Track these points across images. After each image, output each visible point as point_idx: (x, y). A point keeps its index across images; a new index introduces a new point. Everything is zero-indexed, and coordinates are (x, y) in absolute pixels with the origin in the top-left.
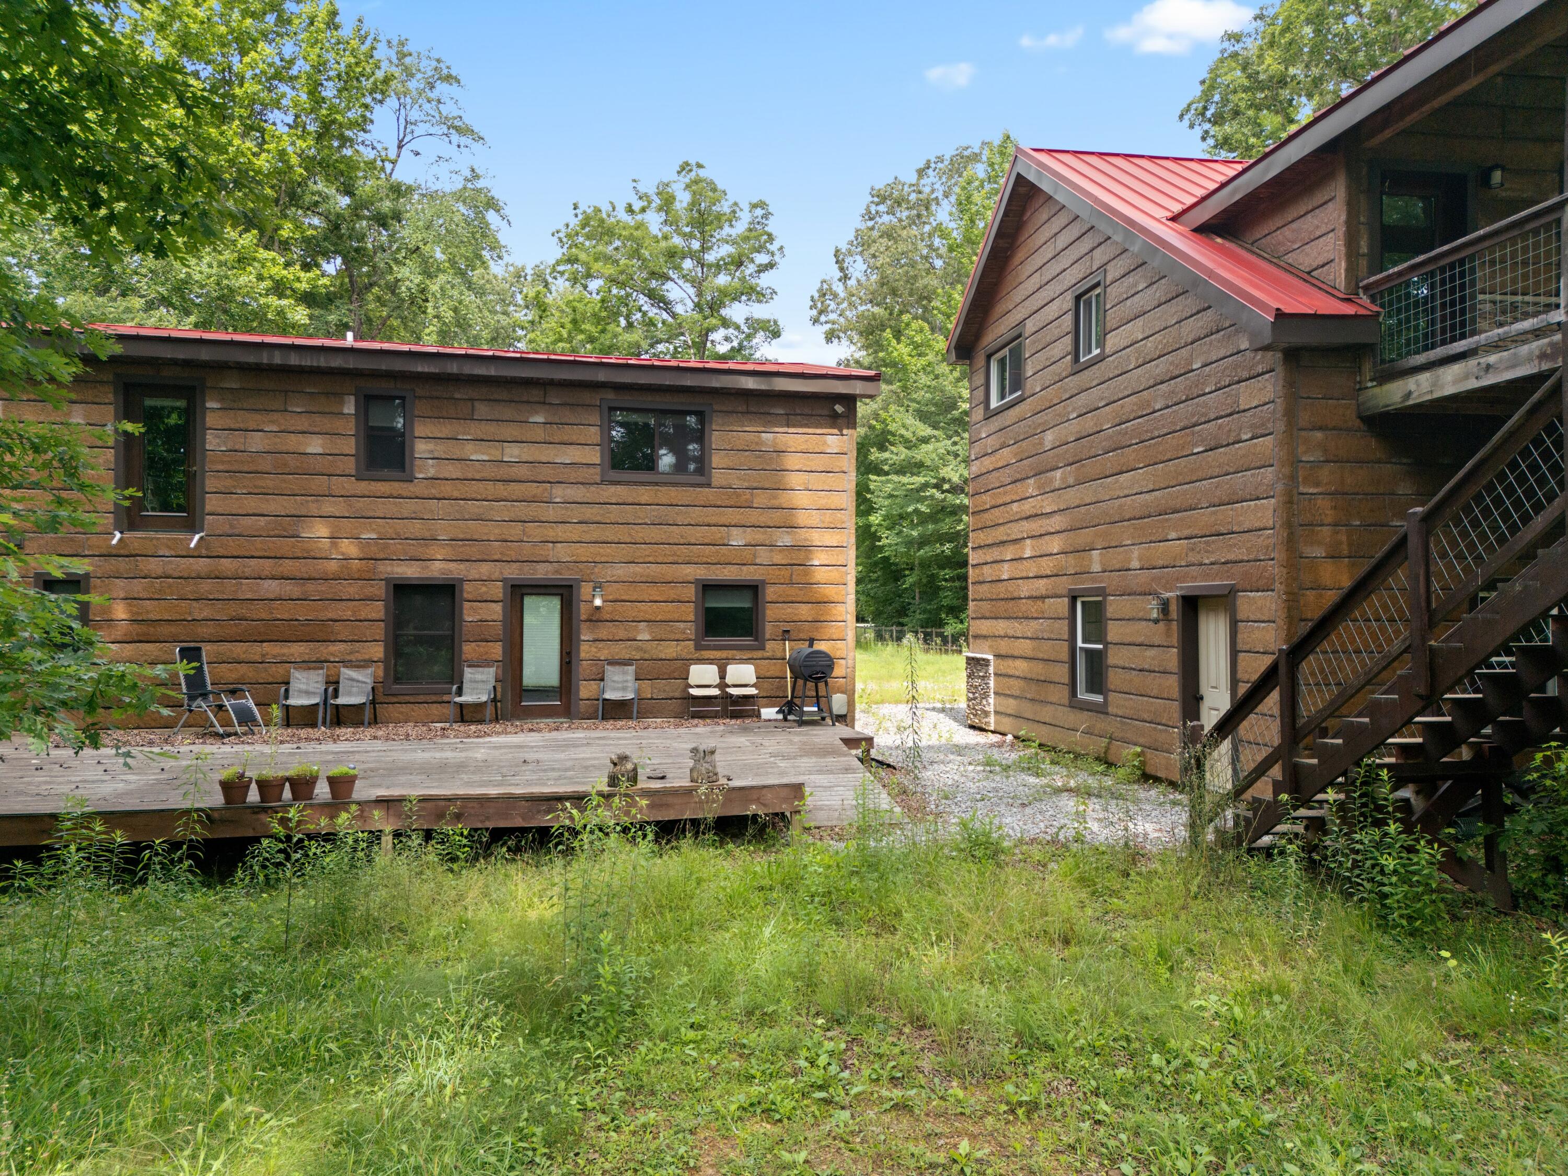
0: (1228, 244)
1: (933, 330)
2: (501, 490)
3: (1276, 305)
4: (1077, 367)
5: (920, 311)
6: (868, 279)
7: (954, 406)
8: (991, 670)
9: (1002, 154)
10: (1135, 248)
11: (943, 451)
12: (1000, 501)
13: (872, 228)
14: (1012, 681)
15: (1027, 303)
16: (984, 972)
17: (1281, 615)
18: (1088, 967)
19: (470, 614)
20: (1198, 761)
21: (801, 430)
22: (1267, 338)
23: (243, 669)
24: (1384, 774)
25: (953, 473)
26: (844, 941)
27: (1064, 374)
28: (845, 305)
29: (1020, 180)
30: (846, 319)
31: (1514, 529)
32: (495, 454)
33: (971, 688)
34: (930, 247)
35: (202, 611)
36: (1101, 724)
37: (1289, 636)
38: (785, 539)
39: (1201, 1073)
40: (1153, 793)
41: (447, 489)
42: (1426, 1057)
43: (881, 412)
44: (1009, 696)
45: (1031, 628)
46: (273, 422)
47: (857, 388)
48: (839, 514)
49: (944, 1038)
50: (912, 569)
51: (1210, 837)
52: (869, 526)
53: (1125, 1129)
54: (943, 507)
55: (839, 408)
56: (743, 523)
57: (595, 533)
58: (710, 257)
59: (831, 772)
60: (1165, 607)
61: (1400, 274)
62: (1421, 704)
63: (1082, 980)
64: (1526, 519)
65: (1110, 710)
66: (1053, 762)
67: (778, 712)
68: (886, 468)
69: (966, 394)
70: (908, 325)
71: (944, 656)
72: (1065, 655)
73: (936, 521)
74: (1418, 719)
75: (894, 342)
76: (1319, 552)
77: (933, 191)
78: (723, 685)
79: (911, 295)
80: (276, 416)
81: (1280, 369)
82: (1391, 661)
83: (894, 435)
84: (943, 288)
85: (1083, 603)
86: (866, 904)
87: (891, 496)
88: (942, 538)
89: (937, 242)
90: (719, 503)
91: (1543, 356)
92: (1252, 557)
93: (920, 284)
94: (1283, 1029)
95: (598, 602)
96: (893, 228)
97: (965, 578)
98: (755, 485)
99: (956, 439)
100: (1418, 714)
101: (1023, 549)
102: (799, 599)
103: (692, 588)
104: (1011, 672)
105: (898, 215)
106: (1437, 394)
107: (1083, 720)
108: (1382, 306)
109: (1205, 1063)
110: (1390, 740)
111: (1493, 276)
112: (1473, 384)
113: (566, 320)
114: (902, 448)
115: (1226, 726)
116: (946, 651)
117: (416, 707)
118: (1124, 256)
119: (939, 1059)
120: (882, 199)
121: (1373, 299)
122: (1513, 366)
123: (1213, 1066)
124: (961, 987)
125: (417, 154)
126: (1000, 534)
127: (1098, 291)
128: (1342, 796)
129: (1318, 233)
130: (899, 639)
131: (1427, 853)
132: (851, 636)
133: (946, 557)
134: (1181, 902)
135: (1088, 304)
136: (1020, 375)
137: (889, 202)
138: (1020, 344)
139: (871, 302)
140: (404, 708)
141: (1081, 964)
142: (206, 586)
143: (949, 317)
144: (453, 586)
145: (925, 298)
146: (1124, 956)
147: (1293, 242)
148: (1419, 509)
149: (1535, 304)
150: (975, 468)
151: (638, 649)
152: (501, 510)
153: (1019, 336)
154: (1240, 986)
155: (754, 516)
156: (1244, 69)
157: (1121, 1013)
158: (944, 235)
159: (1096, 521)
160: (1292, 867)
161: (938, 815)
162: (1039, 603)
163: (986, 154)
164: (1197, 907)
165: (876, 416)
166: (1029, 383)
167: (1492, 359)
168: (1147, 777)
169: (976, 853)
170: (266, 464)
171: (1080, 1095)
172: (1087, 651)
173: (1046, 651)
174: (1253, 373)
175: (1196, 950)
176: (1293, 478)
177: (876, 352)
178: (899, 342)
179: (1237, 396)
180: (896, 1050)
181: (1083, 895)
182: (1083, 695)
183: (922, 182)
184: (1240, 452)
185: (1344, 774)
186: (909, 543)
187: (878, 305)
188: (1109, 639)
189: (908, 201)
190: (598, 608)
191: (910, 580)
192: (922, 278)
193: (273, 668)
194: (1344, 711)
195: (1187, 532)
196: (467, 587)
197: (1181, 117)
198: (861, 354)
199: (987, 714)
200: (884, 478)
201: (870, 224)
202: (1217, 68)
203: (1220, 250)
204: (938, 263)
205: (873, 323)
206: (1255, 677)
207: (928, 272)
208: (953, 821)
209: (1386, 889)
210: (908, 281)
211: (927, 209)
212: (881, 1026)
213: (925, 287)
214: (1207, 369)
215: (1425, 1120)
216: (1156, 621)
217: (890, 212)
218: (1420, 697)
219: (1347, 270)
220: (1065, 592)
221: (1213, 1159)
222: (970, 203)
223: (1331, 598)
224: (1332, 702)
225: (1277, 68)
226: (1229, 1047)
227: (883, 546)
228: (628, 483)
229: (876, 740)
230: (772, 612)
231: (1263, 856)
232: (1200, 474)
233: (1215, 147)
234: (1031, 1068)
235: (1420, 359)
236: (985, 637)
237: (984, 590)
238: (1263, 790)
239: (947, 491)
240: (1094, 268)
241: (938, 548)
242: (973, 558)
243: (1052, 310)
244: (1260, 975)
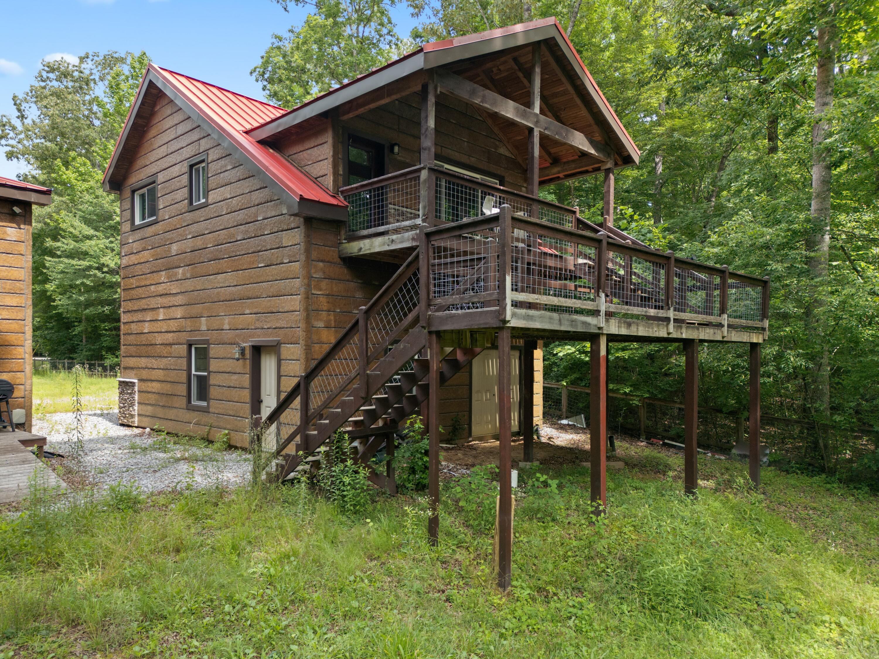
0: (276, 154)
1: (93, 165)
3: (300, 193)
4: (191, 208)
5: (84, 151)
6: (42, 122)
7: (110, 218)
8: (136, 389)
9: (140, 62)
10: (225, 144)
11: (102, 246)
12: (143, 284)
13: (44, 88)
14: (150, 395)
15: (158, 163)
16: (122, 581)
17: (303, 357)
18: (191, 564)
20: (258, 436)
22: (296, 210)
24: (346, 436)
25: (110, 261)
26: (16, 582)
27: (183, 211)
28: (22, 136)
29: (151, 84)
30: (24, 146)
31: (401, 320)
33: (122, 400)
34: (91, 110)
36: (205, 418)
37: (306, 369)
39: (251, 609)
40: (234, 455)
42: (358, 573)
43: (54, 214)
44: (148, 404)
45: (163, 363)
47: (32, 197)
49: (92, 629)
50: (80, 322)
51: (264, 477)
52: (45, 291)
53: (207, 653)
54: (103, 283)
55: (17, 210)
59: (11, 464)
60: (243, 351)
61: (356, 188)
62: (363, 401)
63: (186, 572)
64: (405, 315)
65: (211, 410)
66: (175, 443)
68: (59, 253)
69: (118, 211)
70: (74, 159)
71: (104, 380)
72: (184, 379)
73: (98, 291)
74: (362, 408)
75: (63, 169)
76: (321, 324)
77: (91, 74)
79: (76, 139)
81: (302, 227)
82: (351, 381)
83: (64, 231)
84: (101, 139)
85: (196, 348)
86: (35, 553)
87: (62, 272)
88: (103, 303)
89: (95, 108)
91: (413, 239)
92: (289, 326)
93: (83, 133)
94: (294, 574)
96: (61, 91)
97: (118, 329)
99: (112, 239)
100: (363, 405)
101: (158, 314)
104: (149, 390)
105: (65, 83)
106: (373, 251)
107: (195, 417)
108: (349, 203)
109: (253, 603)
110: (350, 419)
111: (394, 197)
112: (386, 248)
114: (71, 241)
115: (274, 417)
116: (106, 376)
118: (218, 147)
119: (88, 643)
120: (52, 70)
121: (345, 197)
122: (402, 242)
123: (259, 602)
124: (106, 593)
126: (143, 304)
127: (203, 165)
128: (328, 448)
129: (320, 159)
130: (70, 368)
131: (363, 473)
132: (28, 368)
133: (106, 315)
134: (246, 516)
135: (198, 171)
136: (155, 205)
137: (57, 73)
138: (154, 187)
139: (44, 138)
141: (187, 563)
143: (105, 159)
145: (87, 143)
146: (212, 553)
147: (309, 160)
148: (364, 307)
149: (411, 213)
150: (125, 261)
153: (154, 182)
154: (274, 556)
156: (284, 57)
157: (208, 586)
158: (100, 105)
159: (204, 301)
160: (303, 488)
161: (96, 484)
162: (168, 348)
163: (129, 60)
164: (254, 517)
165: (50, 217)
166: (161, 213)
167: (394, 237)
168: (231, 447)
169: (121, 507)
171: (182, 640)
172: (198, 377)
173: (173, 376)
174: (290, 227)
175: (253, 541)
176: (309, 285)
177: (49, 173)
178: (67, 169)
179: (282, 238)
180: (56, 645)
181: (190, 521)
182: (195, 402)
183: (83, 66)
184: (283, 269)
185: (329, 438)
186: (78, 304)
187: (50, 141)
188: (211, 369)
189: (72, 76)
191: (78, 330)
192: (84, 130)
194: (331, 405)
195: (255, 310)
197: (251, 73)
198: (37, 173)
199: (132, 416)
200: (57, 260)
201: (43, 84)
202: (269, 52)
203: (271, 156)
204: (97, 123)
205: (46, 152)
206: (289, 389)
207: (89, 127)
208: (106, 487)
209: (345, 493)
210: (73, 130)
211: (87, 85)
212: (44, 632)
213: (87, 136)
214: (266, 221)
215: (355, 604)
216: (238, 359)
217: (59, 79)
218: (363, 398)
219: (334, 181)
220: (185, 342)
221: (255, 654)
222: (119, 88)
223: (326, 348)
224: (325, 402)
225: (300, 62)
226: (267, 591)
227: (57, 306)
229: (48, 439)
231: (289, 484)
232: (262, 279)
233: (270, 96)
234: (151, 633)
235: (365, 232)
236: (132, 368)
237: (131, 339)
238: (291, 449)
239: (106, 272)
240: (201, 151)
241: (100, 309)
242: (124, 318)
243: (175, 171)
244: (285, 548)
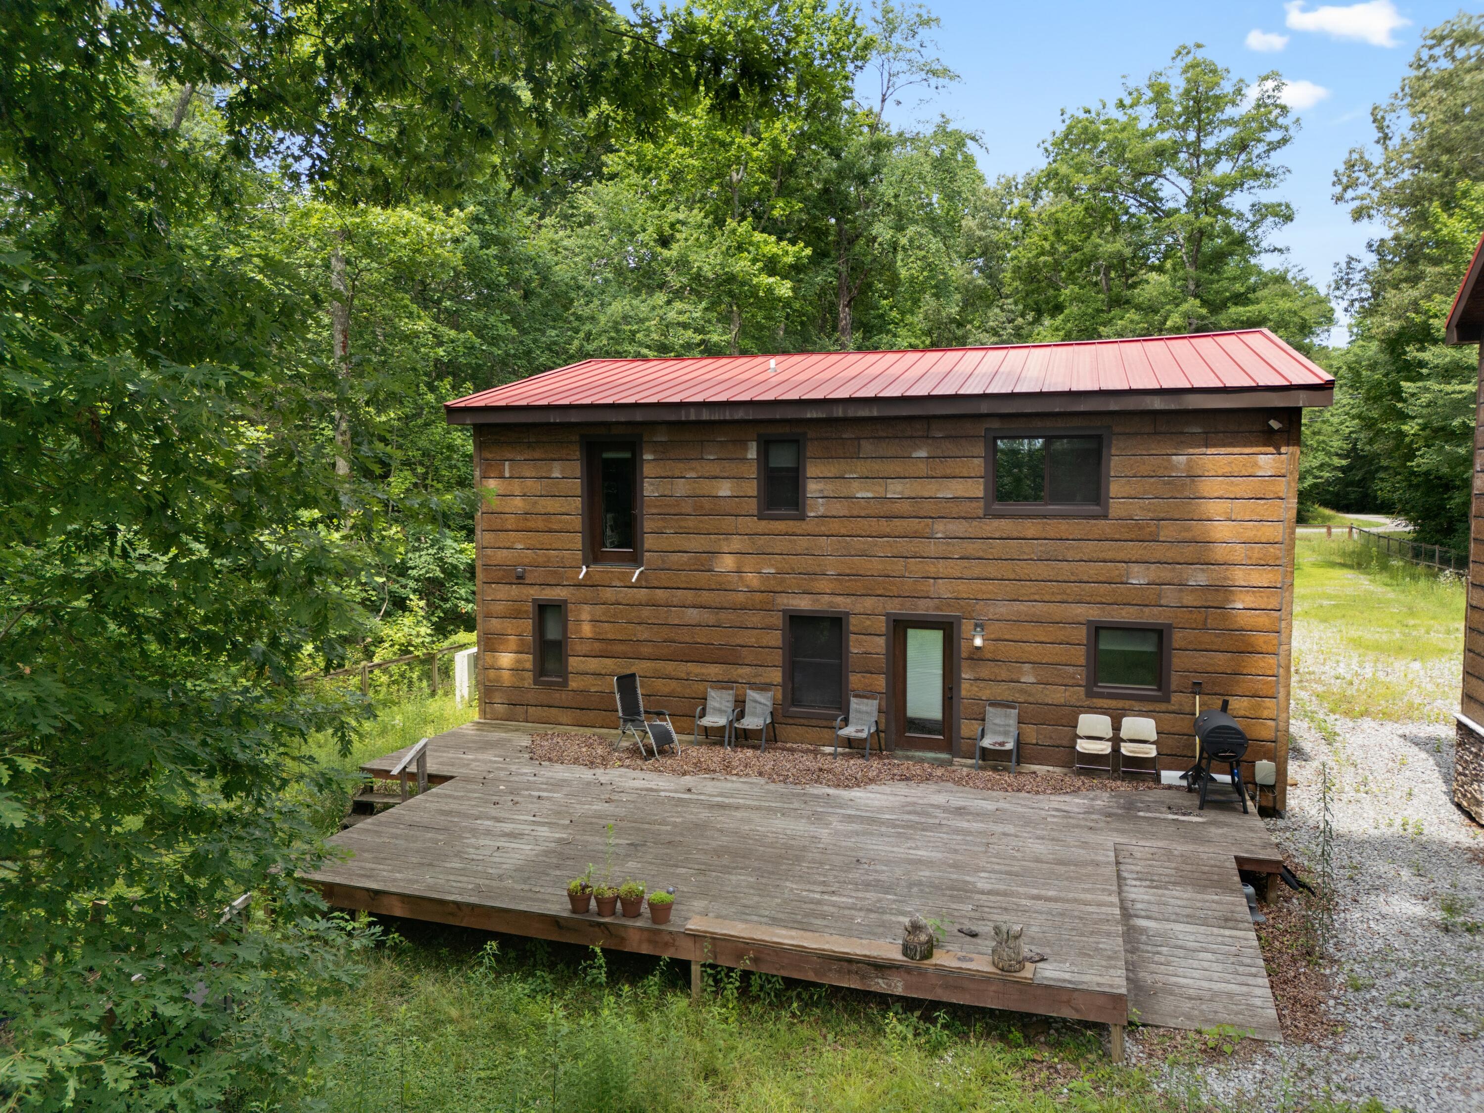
2: (884, 526)
13: (1423, 77)
19: (856, 646)
21: (1223, 450)
23: (673, 684)
28: (1380, 174)
30: (1381, 191)
32: (879, 491)
35: (643, 633)
38: (1199, 577)
41: (835, 526)
43: (1422, 302)
46: (693, 469)
47: (1299, 399)
48: (1271, 549)
55: (1275, 424)
56: (1146, 559)
57: (977, 569)
58: (1209, 144)
67: (1182, 777)
78: (1116, 740)
80: (694, 464)
87: (1430, 405)
90: (1117, 536)
95: (978, 642)
96: (1452, 73)
98: (1162, 515)
102: (1214, 647)
103: (1084, 630)
113: (1049, 233)
117: (809, 730)
120: (1439, 40)
125: (899, 103)
137: (1448, 43)
139: (1417, 166)
140: (800, 730)
142: (646, 612)
144: (840, 619)
151: (1022, 691)
152: (882, 546)
155: (1158, 551)
170: (687, 507)
178: (1451, 216)
190: (978, 648)
193: (696, 686)
196: (853, 620)
201: (1420, 72)
205: (1418, 191)
210: (1470, 138)
217: (1449, 53)
228: (1012, 516)
230: (1180, 661)
